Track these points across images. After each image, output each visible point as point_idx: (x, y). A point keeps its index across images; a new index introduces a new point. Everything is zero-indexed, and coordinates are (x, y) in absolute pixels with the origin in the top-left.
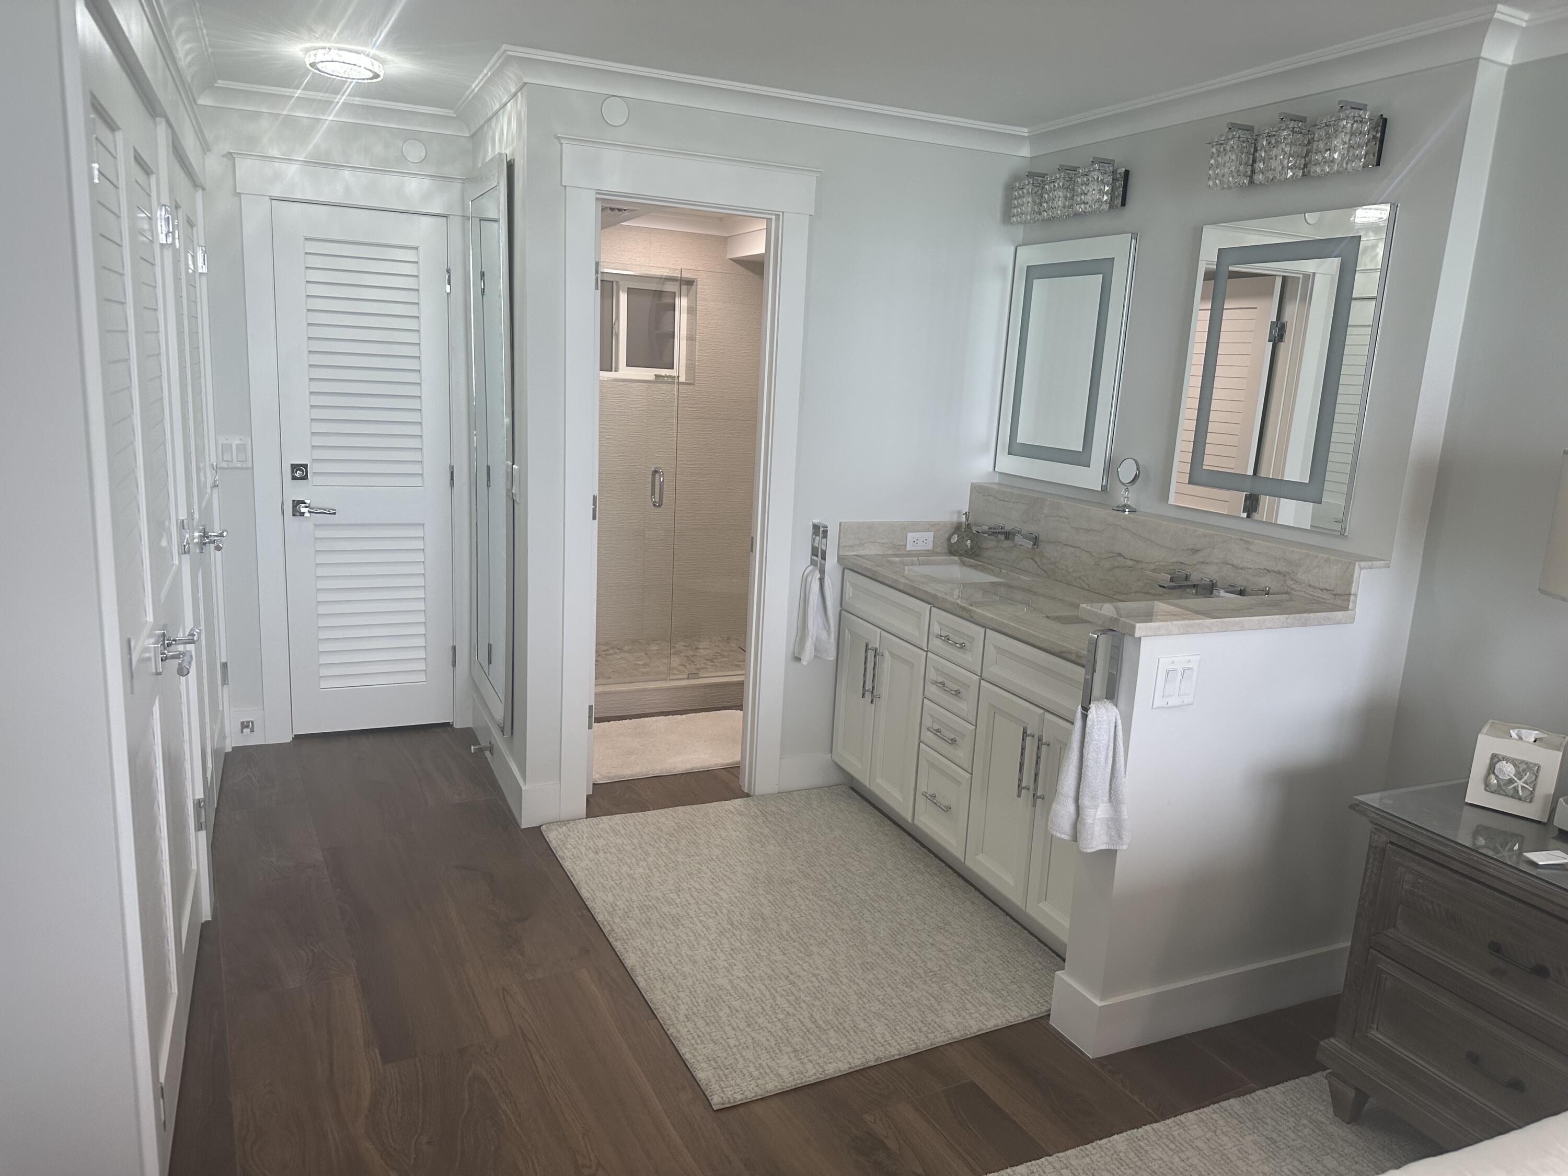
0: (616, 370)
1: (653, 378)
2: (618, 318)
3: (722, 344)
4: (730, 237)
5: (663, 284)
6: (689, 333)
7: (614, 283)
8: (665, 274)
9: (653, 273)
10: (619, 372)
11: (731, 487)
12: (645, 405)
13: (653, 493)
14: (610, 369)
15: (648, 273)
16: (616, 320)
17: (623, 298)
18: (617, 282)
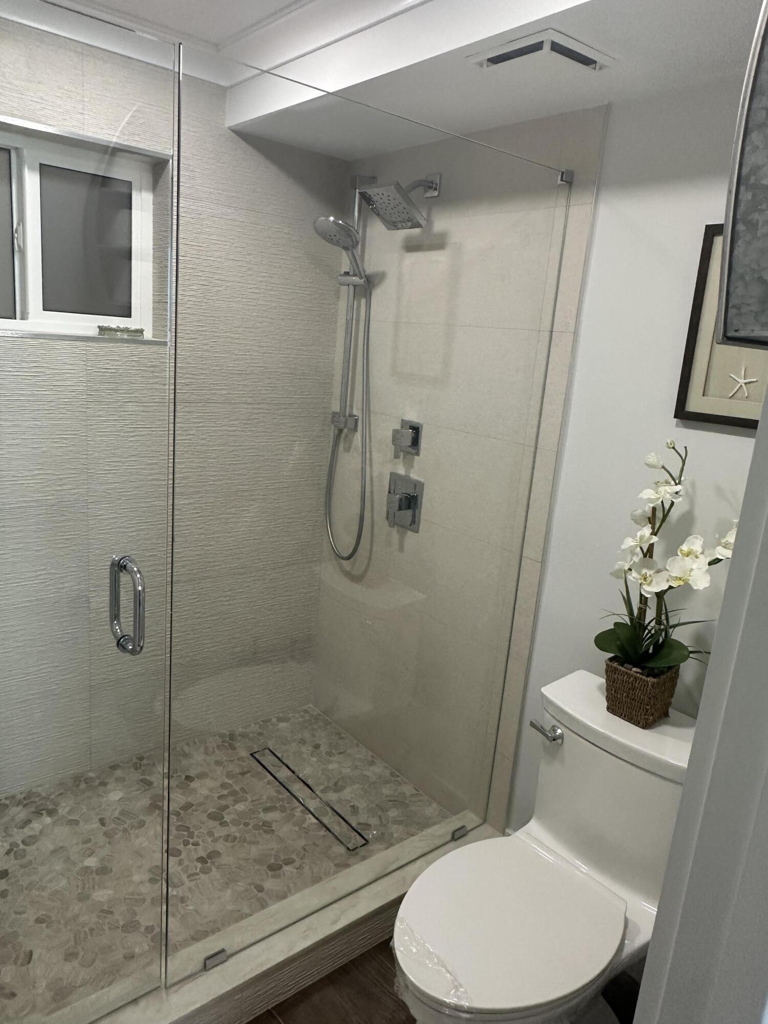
0: (24, 317)
1: (94, 332)
2: (22, 220)
3: (217, 277)
4: (231, 87)
5: (110, 163)
6: (158, 254)
7: (13, 155)
8: (115, 140)
9: (90, 134)
10: (30, 320)
11: (233, 510)
12: (81, 382)
13: (115, 616)
14: (10, 314)
15: (81, 132)
16: (19, 224)
17: (32, 182)
18: (17, 149)
